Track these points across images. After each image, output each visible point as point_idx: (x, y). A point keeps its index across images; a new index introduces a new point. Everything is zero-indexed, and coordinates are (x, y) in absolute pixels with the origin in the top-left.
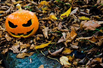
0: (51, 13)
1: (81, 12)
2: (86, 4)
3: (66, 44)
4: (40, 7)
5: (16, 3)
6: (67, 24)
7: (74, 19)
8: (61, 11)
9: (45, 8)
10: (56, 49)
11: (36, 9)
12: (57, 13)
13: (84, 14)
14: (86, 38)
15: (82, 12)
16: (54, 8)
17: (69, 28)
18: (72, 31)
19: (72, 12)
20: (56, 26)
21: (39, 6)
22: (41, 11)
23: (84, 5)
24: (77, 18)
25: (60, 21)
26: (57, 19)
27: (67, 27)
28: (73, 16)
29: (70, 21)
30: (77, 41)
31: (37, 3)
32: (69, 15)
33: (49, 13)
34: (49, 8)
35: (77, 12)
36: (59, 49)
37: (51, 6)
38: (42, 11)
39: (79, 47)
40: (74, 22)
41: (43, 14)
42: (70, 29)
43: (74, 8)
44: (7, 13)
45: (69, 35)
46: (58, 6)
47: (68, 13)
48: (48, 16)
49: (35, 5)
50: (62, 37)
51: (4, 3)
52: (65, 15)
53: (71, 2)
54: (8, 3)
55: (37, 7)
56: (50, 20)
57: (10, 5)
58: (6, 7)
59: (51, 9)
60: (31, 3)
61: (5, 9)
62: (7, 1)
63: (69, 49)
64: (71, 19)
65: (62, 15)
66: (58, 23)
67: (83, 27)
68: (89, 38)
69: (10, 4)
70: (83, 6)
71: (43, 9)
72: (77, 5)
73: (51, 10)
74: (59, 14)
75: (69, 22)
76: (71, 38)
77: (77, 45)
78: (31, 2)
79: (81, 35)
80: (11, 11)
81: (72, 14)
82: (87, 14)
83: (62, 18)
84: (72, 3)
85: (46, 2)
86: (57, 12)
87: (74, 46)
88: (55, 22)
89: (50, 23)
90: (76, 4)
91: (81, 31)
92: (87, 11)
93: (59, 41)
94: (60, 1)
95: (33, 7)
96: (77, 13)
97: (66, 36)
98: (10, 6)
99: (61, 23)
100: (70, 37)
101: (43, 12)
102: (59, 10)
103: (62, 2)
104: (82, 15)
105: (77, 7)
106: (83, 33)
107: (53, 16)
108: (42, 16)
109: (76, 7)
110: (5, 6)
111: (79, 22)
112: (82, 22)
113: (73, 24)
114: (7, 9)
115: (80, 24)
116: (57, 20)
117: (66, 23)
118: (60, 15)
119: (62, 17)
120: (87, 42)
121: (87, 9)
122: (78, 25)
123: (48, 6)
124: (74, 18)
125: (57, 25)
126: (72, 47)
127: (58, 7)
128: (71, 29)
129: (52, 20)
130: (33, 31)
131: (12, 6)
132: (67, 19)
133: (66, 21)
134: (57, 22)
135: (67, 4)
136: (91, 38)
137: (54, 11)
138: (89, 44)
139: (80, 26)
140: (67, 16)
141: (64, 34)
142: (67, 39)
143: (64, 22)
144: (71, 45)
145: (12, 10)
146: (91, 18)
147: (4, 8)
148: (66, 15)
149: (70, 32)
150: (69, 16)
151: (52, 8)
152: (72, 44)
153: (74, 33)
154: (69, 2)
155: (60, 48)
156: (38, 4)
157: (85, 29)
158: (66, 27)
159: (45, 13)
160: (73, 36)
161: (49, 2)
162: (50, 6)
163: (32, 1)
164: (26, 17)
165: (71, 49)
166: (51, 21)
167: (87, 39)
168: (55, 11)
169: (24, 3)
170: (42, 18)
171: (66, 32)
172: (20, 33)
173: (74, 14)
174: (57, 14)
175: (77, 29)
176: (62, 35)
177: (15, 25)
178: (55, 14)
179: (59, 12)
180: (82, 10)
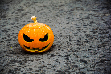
130: (49, 46)
164: (43, 31)
172: (35, 47)
177: (31, 38)
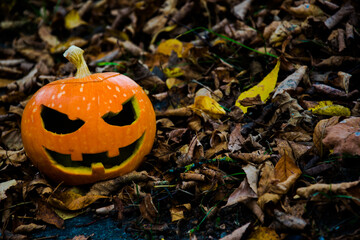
0: (199, 88)
1: (318, 86)
2: (336, 52)
3: (257, 210)
4: (157, 63)
5: (59, 49)
6: (261, 133)
7: (288, 111)
8: (238, 78)
9: (177, 69)
10: (221, 231)
11: (143, 74)
12: (222, 87)
13: (327, 91)
14: (335, 186)
15: (321, 83)
16: (212, 69)
17: (272, 147)
18: (281, 161)
19: (280, 84)
20: (219, 141)
21: (154, 61)
22: (162, 82)
23: (327, 57)
24: (300, 108)
25: (237, 122)
26: (222, 110)
27: (265, 141)
28: (284, 98)
29: (274, 120)
30: (302, 197)
31: (146, 48)
32: (272, 94)
33: (191, 88)
34: (192, 67)
35: (301, 83)
36: (232, 230)
37: (201, 59)
38: (165, 78)
39: (311, 221)
40: (290, 126)
41: (171, 93)
42: (275, 149)
43: (291, 68)
44: (22, 88)
45: (272, 174)
46: (228, 62)
47: (265, 88)
48: (190, 101)
49: (138, 56)
50: (243, 184)
51: (10, 46)
52: (255, 96)
53: (277, 45)
54: (28, 46)
55: (146, 66)
56: (196, 117)
57: (37, 57)
58: (18, 66)
59: (200, 72)
60: (121, 46)
61: (16, 74)
62: (20, 40)
63: (271, 229)
64: (278, 111)
65: (243, 96)
66: (226, 128)
67: (324, 141)
68: (348, 185)
69: (37, 53)
70: (325, 62)
71: (169, 72)
72: (300, 55)
73: (201, 77)
74: (231, 94)
75: (270, 124)
76: (279, 185)
77: (302, 212)
78: (120, 43)
79: (315, 176)
80: (38, 80)
81: (281, 92)
82: (339, 92)
83: (244, 110)
84: (283, 50)
85: (180, 44)
86: (222, 83)
87: (291, 218)
88: (215, 124)
89: (198, 129)
90: (297, 51)
91: (316, 158)
92: (340, 78)
93: (232, 200)
94: (234, 41)
95: (128, 64)
96: (300, 89)
97: (259, 177)
98: (34, 61)
99: (239, 128)
100: (273, 183)
101: (170, 83)
102: (232, 74)
103: (245, 43)
104: (320, 96)
105: (302, 63)
106: (324, 166)
107: (208, 101)
108: (164, 99)
109: (297, 66)
110: (15, 62)
111: (307, 123)
112: (322, 123)
113: (286, 130)
114: (26, 73)
115: (311, 133)
116: (223, 117)
117: (258, 126)
118: (236, 98)
119: (242, 103)
120: (340, 203)
121: (341, 73)
122: (305, 137)
123: (188, 61)
124: (290, 106)
125: (223, 134)
126: (282, 223)
127: (226, 65)
128: (277, 153)
129: (203, 114)
131: (45, 62)
132: (264, 113)
133: (259, 121)
134: (225, 123)
135: (261, 50)
136: (353, 187)
137: (212, 80)
138: (349, 207)
139: (315, 138)
140: (264, 99)
141: (250, 171)
142: (261, 189)
143: (251, 124)
144: (280, 213)
145: (42, 77)
146: (355, 109)
147: (9, 69)
148: (258, 97)
149: (273, 161)
150: (269, 101)
151: (203, 69)
152: (284, 211)
153: (289, 166)
154: (270, 46)
155: (234, 228)
156: (150, 51)
157: (332, 152)
158: (258, 144)
159: (175, 90)
160: (286, 177)
161: (194, 42)
162: (194, 61)
163: (124, 40)
165: (279, 232)
166: (202, 119)
167: (339, 191)
168: (217, 82)
169: (91, 48)
170: (166, 108)
171: (257, 163)
173: (288, 91)
174: (223, 91)
175: (302, 150)
176: (245, 176)
178: (217, 92)
179: (233, 84)
180: (320, 77)
